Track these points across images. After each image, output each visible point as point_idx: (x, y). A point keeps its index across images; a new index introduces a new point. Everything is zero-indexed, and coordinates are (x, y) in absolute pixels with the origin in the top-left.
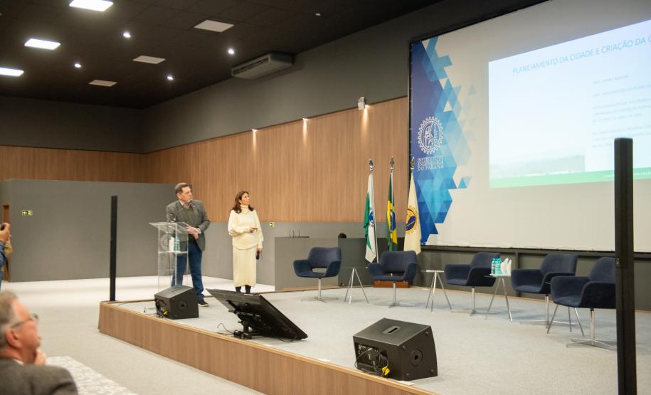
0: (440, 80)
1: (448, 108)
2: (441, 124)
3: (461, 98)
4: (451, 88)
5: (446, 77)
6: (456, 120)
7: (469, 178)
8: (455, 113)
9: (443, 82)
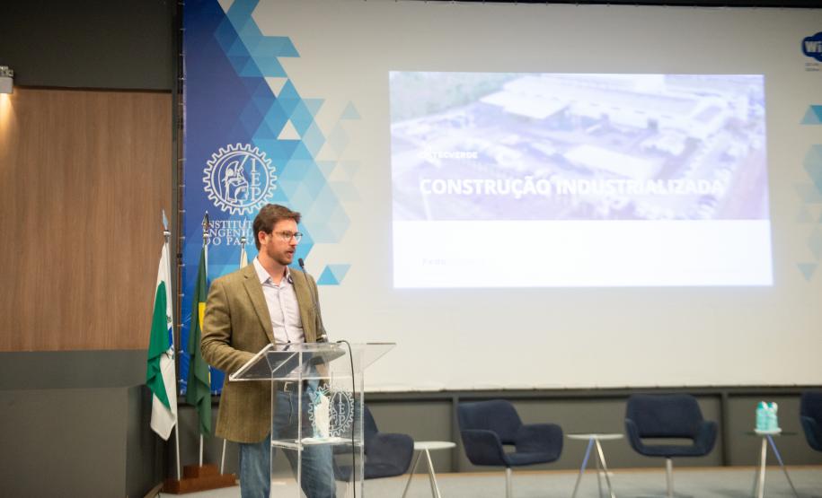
0: (269, 80)
1: (288, 132)
2: (270, 161)
3: (324, 120)
4: (298, 99)
5: (285, 76)
6: (311, 158)
7: (345, 268)
8: (306, 144)
9: (276, 85)
